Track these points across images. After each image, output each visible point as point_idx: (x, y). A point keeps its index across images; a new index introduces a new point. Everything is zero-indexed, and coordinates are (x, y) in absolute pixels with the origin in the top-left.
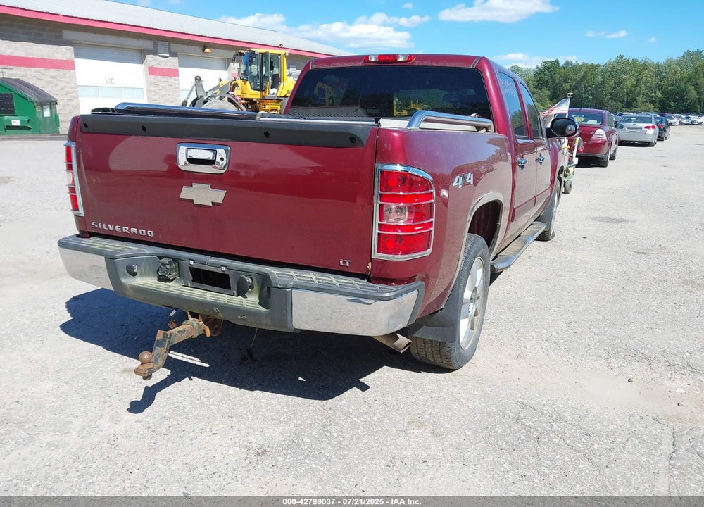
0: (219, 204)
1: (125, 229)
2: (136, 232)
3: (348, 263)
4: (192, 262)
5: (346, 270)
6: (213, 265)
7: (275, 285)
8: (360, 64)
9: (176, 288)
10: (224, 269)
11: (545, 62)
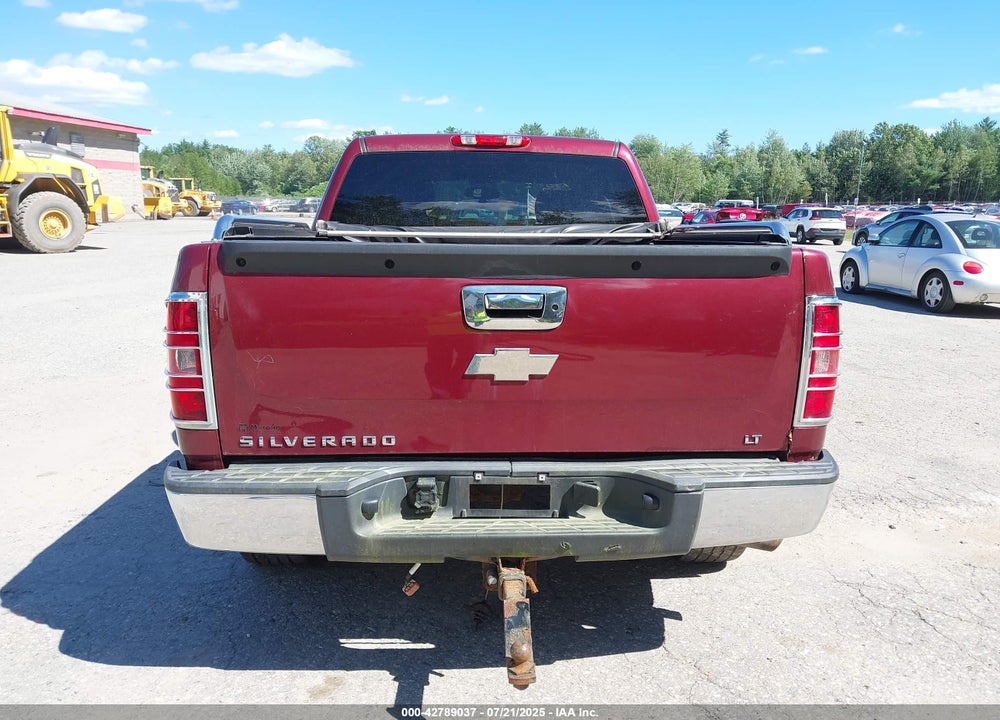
0: (542, 377)
1: (330, 441)
2: (354, 442)
3: (757, 440)
4: (479, 477)
5: (752, 450)
6: (522, 475)
7: (682, 489)
8: (447, 147)
9: (442, 524)
10: (542, 478)
11: (359, 133)
